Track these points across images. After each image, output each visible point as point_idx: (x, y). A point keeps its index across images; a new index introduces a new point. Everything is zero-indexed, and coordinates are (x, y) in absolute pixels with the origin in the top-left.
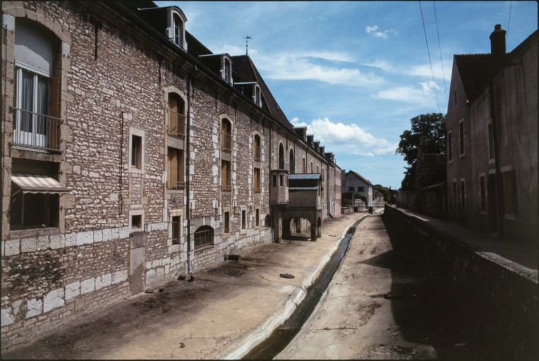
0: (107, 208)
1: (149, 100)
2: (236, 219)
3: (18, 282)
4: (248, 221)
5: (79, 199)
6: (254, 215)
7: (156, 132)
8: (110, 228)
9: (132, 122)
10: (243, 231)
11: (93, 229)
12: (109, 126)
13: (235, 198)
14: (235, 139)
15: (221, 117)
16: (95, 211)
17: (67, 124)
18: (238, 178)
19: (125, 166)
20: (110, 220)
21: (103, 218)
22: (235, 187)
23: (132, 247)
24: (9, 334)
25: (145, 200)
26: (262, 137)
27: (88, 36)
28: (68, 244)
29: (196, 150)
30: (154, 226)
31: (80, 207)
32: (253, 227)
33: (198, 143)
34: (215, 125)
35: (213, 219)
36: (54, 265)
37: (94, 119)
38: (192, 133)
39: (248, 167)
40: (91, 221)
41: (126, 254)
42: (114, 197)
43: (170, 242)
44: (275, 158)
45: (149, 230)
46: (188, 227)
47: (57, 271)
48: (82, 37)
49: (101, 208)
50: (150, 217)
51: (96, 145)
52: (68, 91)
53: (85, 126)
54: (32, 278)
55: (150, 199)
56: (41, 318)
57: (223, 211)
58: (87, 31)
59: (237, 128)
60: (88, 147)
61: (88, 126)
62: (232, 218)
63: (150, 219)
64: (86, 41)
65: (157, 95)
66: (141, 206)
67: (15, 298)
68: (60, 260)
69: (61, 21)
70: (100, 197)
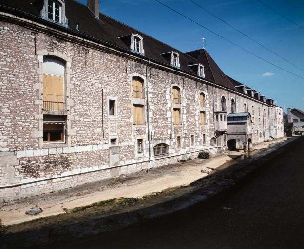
0: (95, 135)
1: (120, 82)
2: (186, 140)
3: (48, 167)
4: (197, 141)
5: (78, 131)
6: (201, 137)
7: (125, 97)
8: (97, 144)
9: (109, 93)
10: (192, 147)
11: (87, 145)
12: (95, 96)
13: (185, 128)
14: (184, 96)
15: (172, 85)
16: (88, 137)
17: (71, 98)
18: (187, 117)
19: (106, 115)
20: (97, 141)
21: (93, 140)
22: (185, 123)
23: (110, 154)
24: (45, 188)
25: (119, 131)
26: (206, 94)
27: (81, 57)
28: (73, 151)
29: (154, 104)
30: (125, 144)
31: (79, 135)
32: (200, 144)
33: (155, 100)
34: (168, 90)
35: (168, 140)
36: (66, 161)
37: (86, 94)
38: (150, 96)
39: (195, 111)
40: (85, 141)
41: (107, 157)
42: (99, 130)
43: (136, 152)
44: (218, 105)
45: (122, 145)
46: (149, 144)
47: (67, 164)
48: (77, 58)
49: (91, 135)
50: (122, 139)
51: (87, 106)
52: (71, 83)
53: (81, 98)
54: (55, 165)
55: (122, 131)
56: (59, 183)
57: (175, 136)
58: (81, 55)
59: (186, 90)
60: (83, 107)
61: (83, 98)
62: (182, 140)
63: (122, 141)
64: (80, 59)
65: (125, 79)
66: (116, 134)
67: (47, 173)
68: (69, 158)
69: (66, 53)
70: (91, 130)
